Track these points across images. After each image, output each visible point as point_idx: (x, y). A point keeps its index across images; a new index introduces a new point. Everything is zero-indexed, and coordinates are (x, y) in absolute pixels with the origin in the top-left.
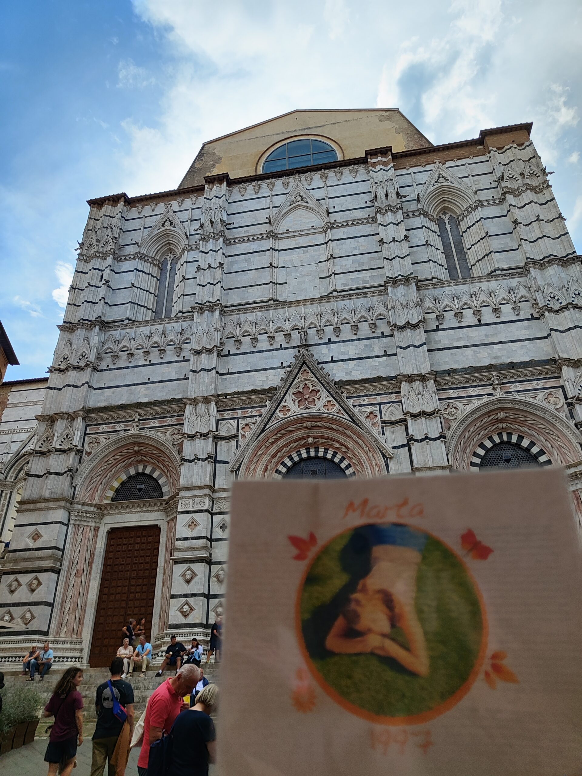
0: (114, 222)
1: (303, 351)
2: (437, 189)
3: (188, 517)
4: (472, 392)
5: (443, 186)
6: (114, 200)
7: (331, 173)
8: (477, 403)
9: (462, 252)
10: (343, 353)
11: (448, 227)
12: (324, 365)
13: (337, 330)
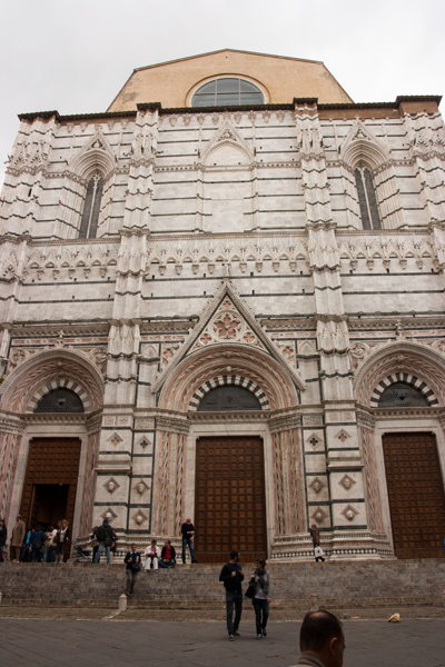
0: (45, 138)
1: (227, 283)
2: (356, 143)
3: (111, 433)
4: (378, 335)
5: (361, 142)
6: (46, 116)
7: (259, 115)
8: (382, 346)
9: (374, 204)
10: (264, 288)
11: (363, 179)
12: (246, 298)
13: (259, 265)
